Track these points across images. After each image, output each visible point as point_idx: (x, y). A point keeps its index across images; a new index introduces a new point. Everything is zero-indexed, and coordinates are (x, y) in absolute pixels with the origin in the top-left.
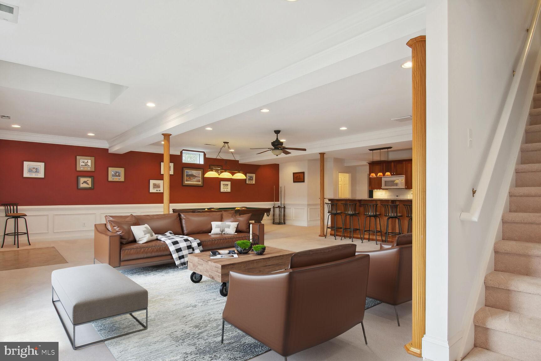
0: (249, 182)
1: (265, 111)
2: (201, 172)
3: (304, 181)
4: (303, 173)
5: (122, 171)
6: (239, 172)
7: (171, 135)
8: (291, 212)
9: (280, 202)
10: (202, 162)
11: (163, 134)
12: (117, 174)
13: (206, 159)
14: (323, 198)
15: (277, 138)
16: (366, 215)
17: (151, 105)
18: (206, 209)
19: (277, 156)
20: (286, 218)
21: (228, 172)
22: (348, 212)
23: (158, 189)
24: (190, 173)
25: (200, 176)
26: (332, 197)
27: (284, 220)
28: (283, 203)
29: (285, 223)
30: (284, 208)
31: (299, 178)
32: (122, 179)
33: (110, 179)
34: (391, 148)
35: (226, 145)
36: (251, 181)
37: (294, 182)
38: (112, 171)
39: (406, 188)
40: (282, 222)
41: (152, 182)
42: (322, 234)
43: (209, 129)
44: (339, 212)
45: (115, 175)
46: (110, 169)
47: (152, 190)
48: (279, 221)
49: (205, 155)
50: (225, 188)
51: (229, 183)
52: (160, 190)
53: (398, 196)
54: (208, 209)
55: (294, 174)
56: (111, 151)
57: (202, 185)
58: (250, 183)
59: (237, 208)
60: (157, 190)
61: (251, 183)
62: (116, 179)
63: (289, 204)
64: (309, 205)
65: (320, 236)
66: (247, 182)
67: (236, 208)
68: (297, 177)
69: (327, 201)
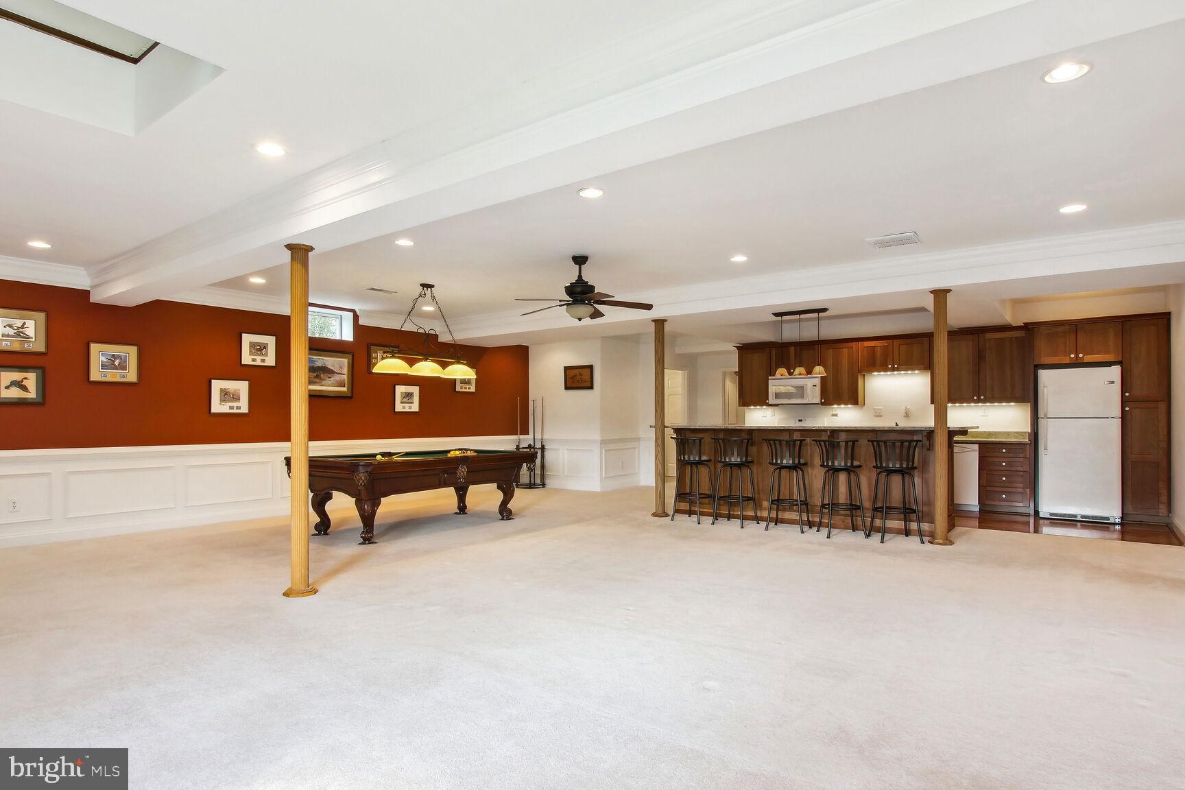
0: (462, 388)
1: (592, 193)
2: (346, 360)
3: (591, 387)
4: (591, 367)
5: (130, 354)
6: (458, 362)
7: (312, 249)
8: (558, 457)
9: (530, 436)
10: (348, 335)
11: (289, 247)
12: (114, 363)
13: (358, 329)
14: (660, 426)
15: (580, 276)
16: (776, 464)
17: (271, 150)
18: (379, 457)
19: (580, 320)
20: (547, 473)
21: (433, 361)
22: (730, 459)
23: (235, 404)
24: (319, 364)
25: (343, 372)
26: (682, 422)
27: (543, 477)
28: (538, 436)
29: (543, 485)
30: (543, 448)
31: (578, 378)
32: (131, 375)
33: (95, 375)
34: (824, 310)
35: (428, 292)
36: (467, 386)
37: (567, 388)
38: (99, 353)
39: (822, 404)
40: (538, 481)
41: (217, 385)
42: (660, 511)
43: (404, 242)
44: (704, 458)
45: (109, 365)
46: (94, 348)
47: (217, 407)
48: (530, 481)
49: (356, 317)
50: (407, 401)
51: (415, 390)
52: (238, 408)
53: (802, 420)
54: (383, 454)
55: (566, 369)
56: (95, 298)
57: (350, 395)
58: (464, 390)
59: (452, 453)
60: (231, 408)
61: (467, 390)
62: (113, 376)
63: (552, 441)
64: (603, 442)
65: (654, 515)
66: (458, 388)
67: (448, 452)
68: (575, 376)
69: (669, 433)
